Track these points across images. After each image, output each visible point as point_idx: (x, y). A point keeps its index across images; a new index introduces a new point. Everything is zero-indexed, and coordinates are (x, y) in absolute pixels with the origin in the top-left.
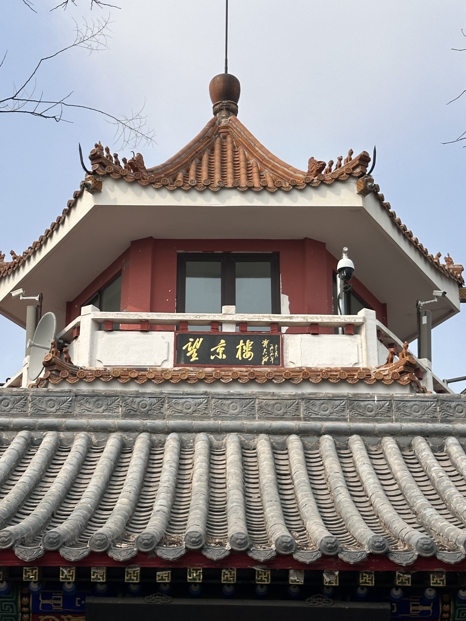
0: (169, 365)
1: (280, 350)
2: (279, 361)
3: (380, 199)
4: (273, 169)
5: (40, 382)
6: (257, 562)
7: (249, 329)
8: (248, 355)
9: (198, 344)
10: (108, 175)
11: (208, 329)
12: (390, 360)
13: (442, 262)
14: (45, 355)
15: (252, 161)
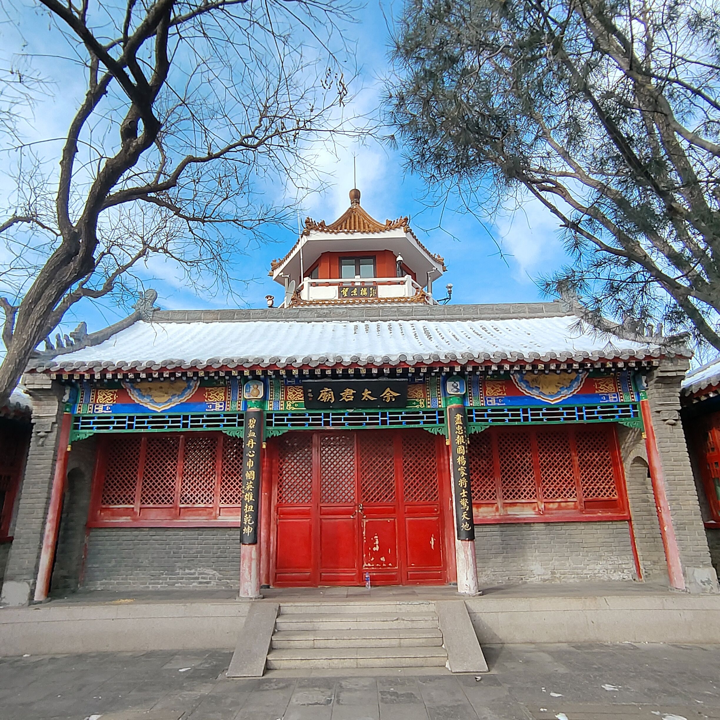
0: (337, 298)
1: (377, 292)
2: (376, 295)
3: (412, 234)
4: (373, 224)
5: (290, 306)
6: (361, 366)
7: (365, 284)
8: (365, 293)
9: (347, 290)
10: (312, 229)
11: (350, 284)
12: (417, 294)
13: (436, 257)
14: (291, 296)
15: (365, 221)
